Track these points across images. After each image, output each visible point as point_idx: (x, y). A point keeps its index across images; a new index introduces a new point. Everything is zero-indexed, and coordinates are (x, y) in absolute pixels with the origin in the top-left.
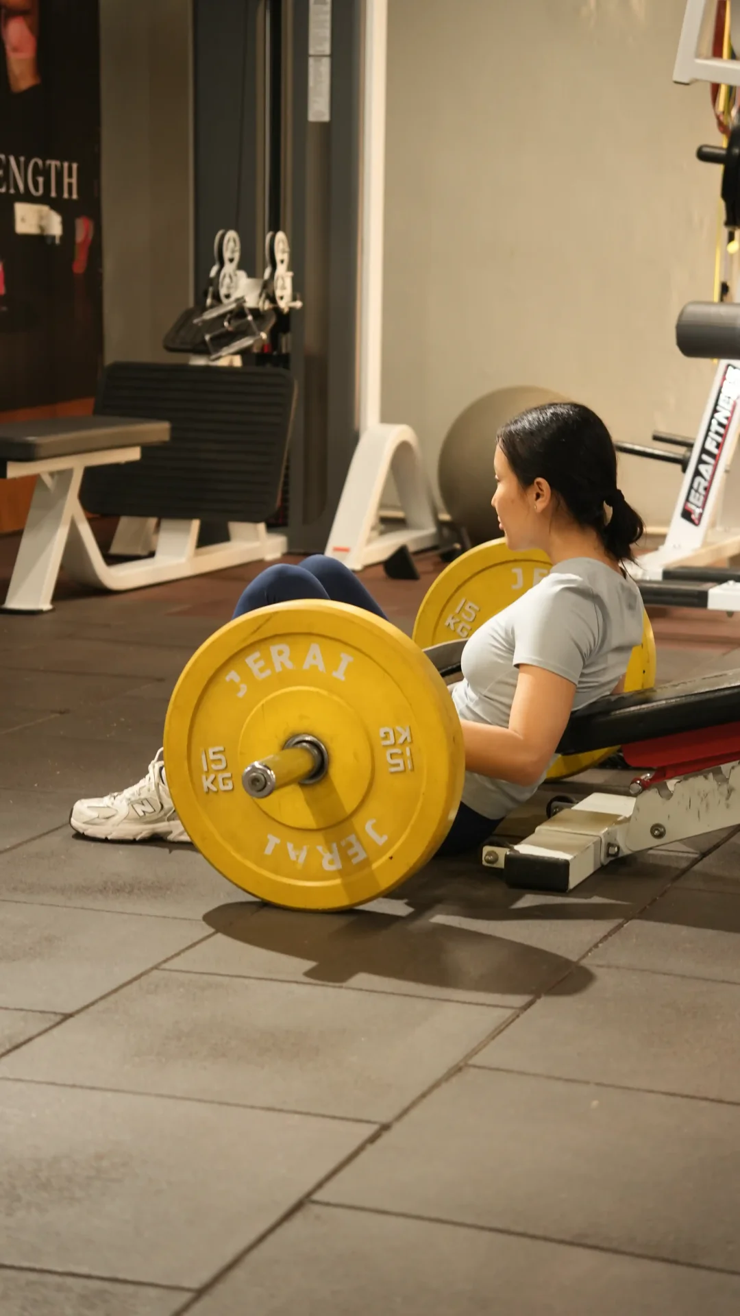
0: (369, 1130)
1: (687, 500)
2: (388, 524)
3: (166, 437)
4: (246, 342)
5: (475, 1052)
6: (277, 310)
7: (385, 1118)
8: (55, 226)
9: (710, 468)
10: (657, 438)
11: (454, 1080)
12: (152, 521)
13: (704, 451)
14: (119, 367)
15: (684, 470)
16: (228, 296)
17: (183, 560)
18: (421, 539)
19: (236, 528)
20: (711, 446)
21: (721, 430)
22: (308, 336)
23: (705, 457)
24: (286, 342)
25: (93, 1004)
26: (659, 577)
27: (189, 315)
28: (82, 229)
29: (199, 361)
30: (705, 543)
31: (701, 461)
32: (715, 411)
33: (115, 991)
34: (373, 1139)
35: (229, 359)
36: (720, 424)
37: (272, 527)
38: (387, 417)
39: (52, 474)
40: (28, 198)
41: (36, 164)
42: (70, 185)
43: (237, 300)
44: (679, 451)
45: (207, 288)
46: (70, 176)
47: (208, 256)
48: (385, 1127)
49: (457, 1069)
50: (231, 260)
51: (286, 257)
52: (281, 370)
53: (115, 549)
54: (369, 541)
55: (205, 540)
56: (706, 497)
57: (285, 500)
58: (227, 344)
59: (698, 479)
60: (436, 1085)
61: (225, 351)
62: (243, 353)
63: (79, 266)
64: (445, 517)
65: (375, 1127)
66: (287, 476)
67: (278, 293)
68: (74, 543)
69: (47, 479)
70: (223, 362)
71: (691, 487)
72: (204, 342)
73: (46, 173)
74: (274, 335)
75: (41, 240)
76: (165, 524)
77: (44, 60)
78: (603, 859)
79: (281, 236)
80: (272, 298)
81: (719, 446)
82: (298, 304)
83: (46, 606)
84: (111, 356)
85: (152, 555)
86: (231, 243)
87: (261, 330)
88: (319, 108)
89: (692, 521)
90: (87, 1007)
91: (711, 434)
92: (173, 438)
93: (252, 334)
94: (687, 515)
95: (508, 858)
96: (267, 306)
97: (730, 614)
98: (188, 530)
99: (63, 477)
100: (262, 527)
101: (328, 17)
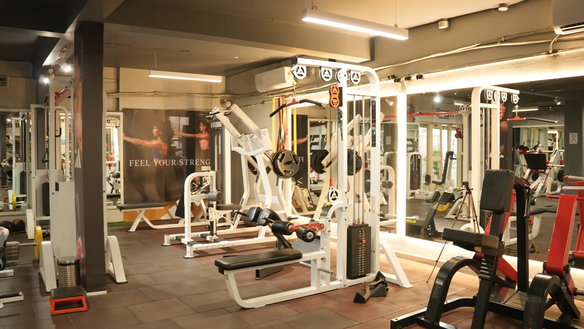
39: (139, 211)
40: (205, 165)
83: (134, 231)
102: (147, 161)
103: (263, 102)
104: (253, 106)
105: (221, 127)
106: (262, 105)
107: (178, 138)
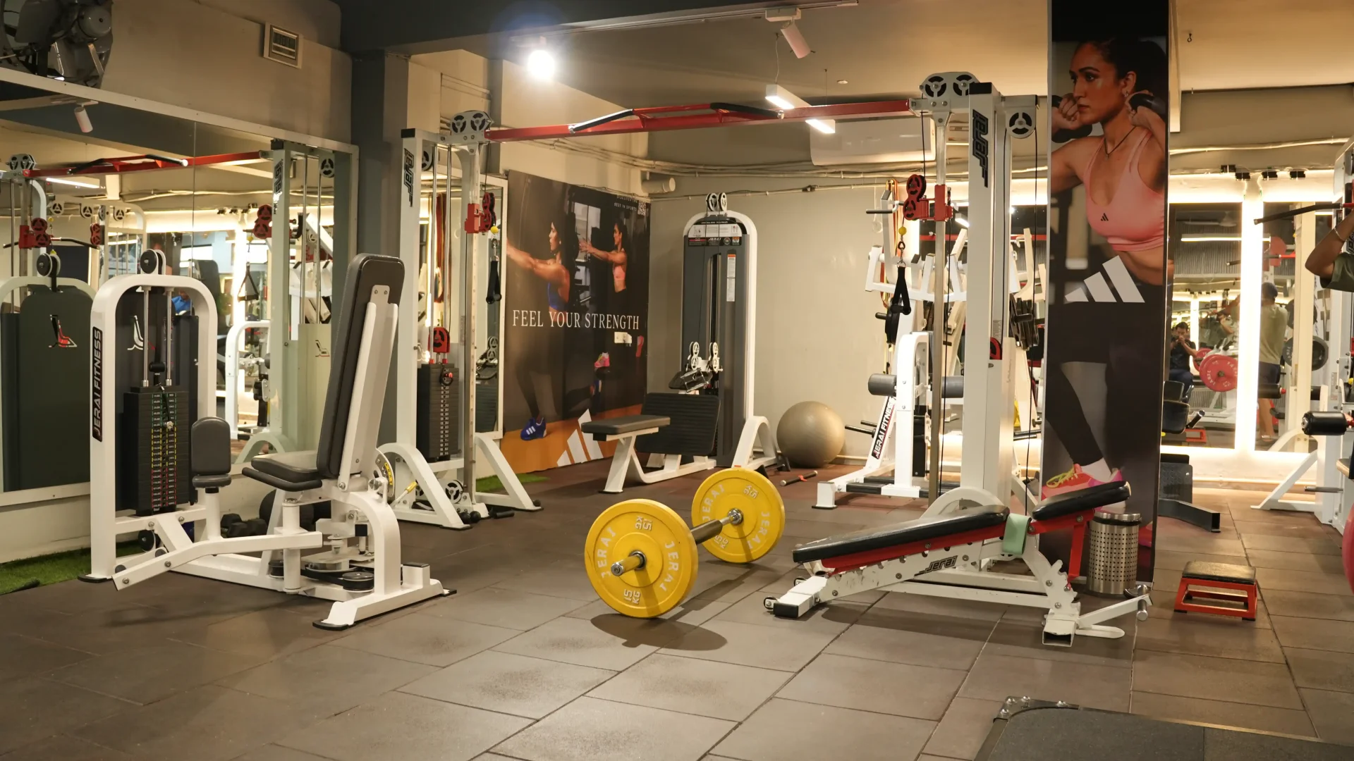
0: (734, 724)
1: (874, 448)
2: (757, 454)
3: (669, 424)
4: (701, 385)
5: (778, 691)
6: (713, 372)
7: (740, 720)
8: (629, 340)
9: (883, 436)
10: (862, 423)
11: (769, 703)
12: (664, 455)
13: (880, 429)
14: (651, 394)
15: (873, 437)
16: (694, 367)
17: (674, 471)
18: (769, 461)
19: (696, 458)
20: (883, 428)
21: (887, 422)
22: (726, 382)
23: (881, 432)
24: (717, 384)
25: (629, 667)
26: (862, 481)
27: (679, 375)
28: (640, 340)
29: (683, 392)
30: (881, 466)
31: (879, 434)
32: (884, 414)
33: (638, 662)
34: (735, 728)
35: (694, 392)
36: (887, 419)
37: (710, 456)
38: (756, 414)
39: (624, 439)
40: (619, 330)
41: (623, 318)
42: (636, 324)
43: (698, 369)
44: (870, 429)
45: (686, 364)
46: (636, 321)
47: (687, 351)
48: (740, 723)
49: (770, 699)
50: (696, 353)
51: (717, 352)
52: (716, 396)
53: (649, 465)
54: (749, 462)
55: (683, 462)
56: (881, 448)
57: (716, 446)
58: (694, 386)
59: (878, 441)
60: (762, 705)
61: (692, 389)
62: (700, 389)
63: (638, 354)
64: (779, 452)
65: (737, 723)
66: (717, 433)
67: (714, 366)
68: (632, 465)
69: (622, 441)
70: (692, 393)
71: (876, 444)
72: (684, 385)
73: (627, 320)
74: (712, 382)
75: (624, 345)
76: (668, 456)
77: (628, 280)
78: (813, 604)
79: (715, 344)
80: (711, 368)
81: (886, 428)
82: (722, 370)
83: (621, 490)
84: (650, 390)
85: (662, 468)
86: (696, 347)
87: (707, 380)
88: (731, 296)
89: (876, 457)
90: (627, 669)
91: (883, 423)
92: (671, 423)
93: (703, 382)
94: (874, 455)
95: (774, 604)
96: (710, 370)
97: (890, 497)
98: (677, 459)
99: (629, 439)
100: (707, 457)
101: (734, 264)
102: (539, 312)
103: (812, 188)
104: (768, 193)
105: (740, 238)
106: (805, 193)
107: (585, 258)
